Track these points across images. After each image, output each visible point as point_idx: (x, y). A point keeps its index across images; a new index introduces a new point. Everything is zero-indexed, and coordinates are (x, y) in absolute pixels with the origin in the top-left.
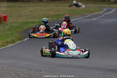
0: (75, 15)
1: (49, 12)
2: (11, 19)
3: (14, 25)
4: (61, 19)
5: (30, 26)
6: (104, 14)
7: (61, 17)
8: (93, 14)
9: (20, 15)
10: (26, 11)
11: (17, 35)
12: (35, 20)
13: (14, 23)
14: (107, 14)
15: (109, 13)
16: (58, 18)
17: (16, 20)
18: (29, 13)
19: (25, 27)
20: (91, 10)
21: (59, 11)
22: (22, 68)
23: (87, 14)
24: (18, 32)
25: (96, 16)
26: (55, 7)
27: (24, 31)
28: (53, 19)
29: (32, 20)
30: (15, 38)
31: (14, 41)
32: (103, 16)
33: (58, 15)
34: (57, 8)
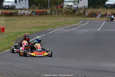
0: (57, 26)
1: (38, 24)
2: (8, 30)
3: (10, 34)
4: (47, 30)
5: (23, 35)
6: (80, 25)
7: (47, 28)
8: (72, 25)
9: (15, 26)
10: (19, 24)
12: (27, 31)
13: (10, 33)
14: (82, 25)
15: (84, 24)
16: (44, 29)
17: (12, 30)
18: (22, 25)
19: (19, 36)
20: (70, 22)
21: (45, 23)
23: (67, 25)
24: (13, 40)
25: (74, 27)
26: (42, 20)
27: (18, 39)
28: (40, 30)
29: (24, 30)
30: (11, 45)
31: (10, 47)
32: (79, 27)
33: (44, 26)
34: (43, 21)
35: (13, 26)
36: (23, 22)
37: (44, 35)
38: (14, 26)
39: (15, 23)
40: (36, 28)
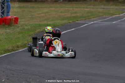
1: (65, 14)
2: (23, 21)
3: (26, 27)
4: (78, 22)
7: (78, 19)
8: (114, 16)
10: (39, 13)
11: (29, 38)
12: (49, 23)
13: (26, 26)
16: (75, 21)
17: (28, 22)
18: (43, 15)
19: (38, 30)
20: (112, 12)
21: (76, 13)
22: (34, 75)
23: (107, 16)
24: (30, 36)
25: (116, 19)
26: (71, 9)
27: (37, 34)
28: (69, 22)
29: (45, 22)
30: (26, 42)
31: (25, 45)
33: (74, 17)
34: (73, 10)
35: (30, 16)
36: (45, 10)
37: (73, 29)
38: (32, 16)
39: (34, 12)
40: (63, 19)
